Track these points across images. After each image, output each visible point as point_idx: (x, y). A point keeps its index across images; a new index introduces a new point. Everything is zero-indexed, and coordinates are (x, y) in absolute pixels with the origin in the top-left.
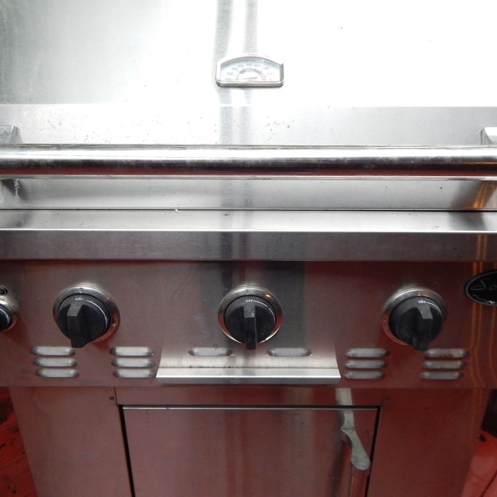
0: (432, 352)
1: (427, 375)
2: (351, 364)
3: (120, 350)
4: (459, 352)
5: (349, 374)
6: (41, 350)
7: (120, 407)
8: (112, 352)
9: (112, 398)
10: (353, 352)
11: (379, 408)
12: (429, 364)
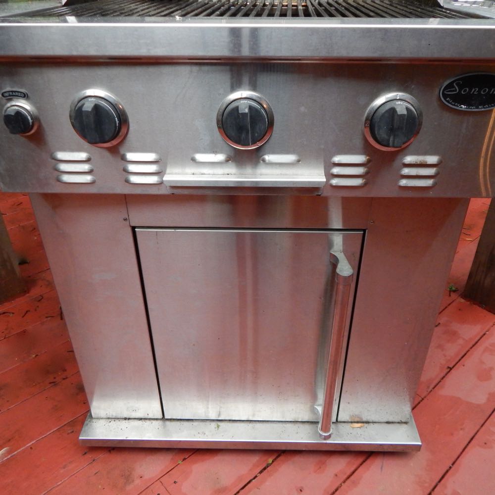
0: (409, 159)
1: (404, 182)
2: (336, 170)
3: (130, 156)
4: (432, 159)
5: (334, 182)
6: (61, 155)
7: (133, 228)
8: (123, 158)
9: (125, 220)
10: (337, 159)
11: (364, 231)
12: (406, 171)
